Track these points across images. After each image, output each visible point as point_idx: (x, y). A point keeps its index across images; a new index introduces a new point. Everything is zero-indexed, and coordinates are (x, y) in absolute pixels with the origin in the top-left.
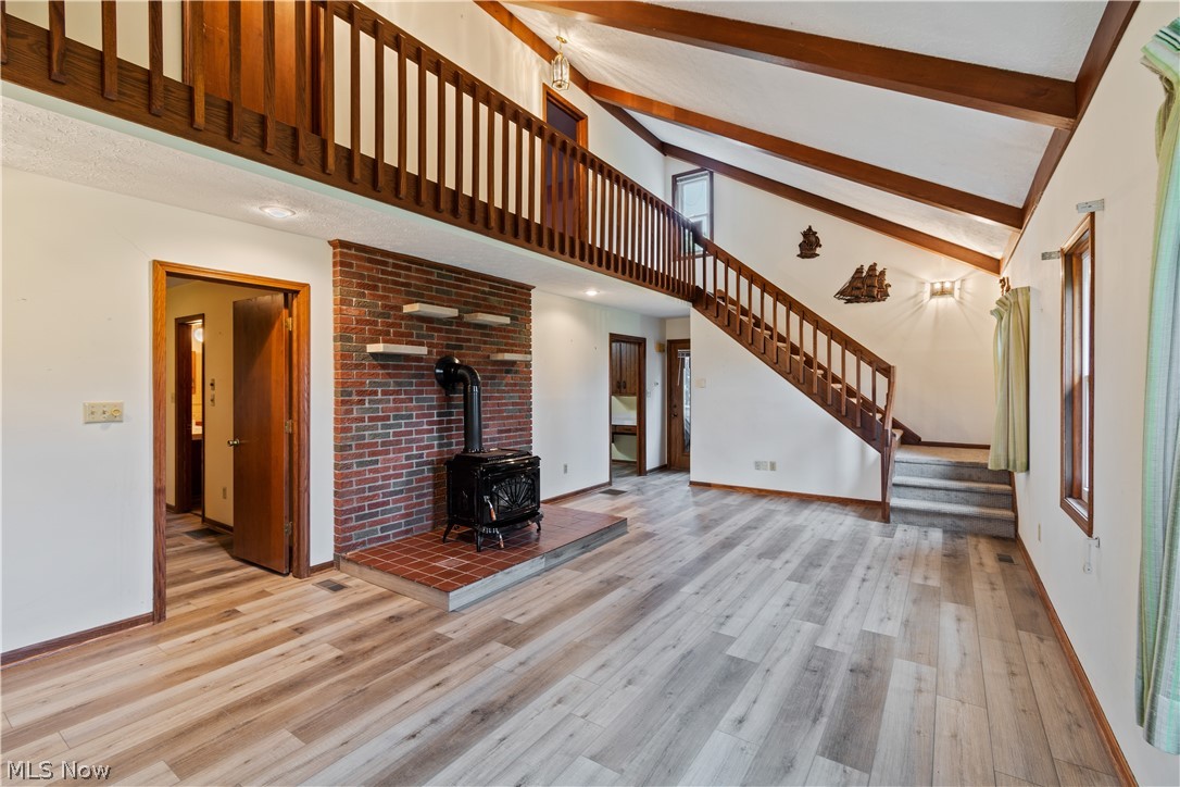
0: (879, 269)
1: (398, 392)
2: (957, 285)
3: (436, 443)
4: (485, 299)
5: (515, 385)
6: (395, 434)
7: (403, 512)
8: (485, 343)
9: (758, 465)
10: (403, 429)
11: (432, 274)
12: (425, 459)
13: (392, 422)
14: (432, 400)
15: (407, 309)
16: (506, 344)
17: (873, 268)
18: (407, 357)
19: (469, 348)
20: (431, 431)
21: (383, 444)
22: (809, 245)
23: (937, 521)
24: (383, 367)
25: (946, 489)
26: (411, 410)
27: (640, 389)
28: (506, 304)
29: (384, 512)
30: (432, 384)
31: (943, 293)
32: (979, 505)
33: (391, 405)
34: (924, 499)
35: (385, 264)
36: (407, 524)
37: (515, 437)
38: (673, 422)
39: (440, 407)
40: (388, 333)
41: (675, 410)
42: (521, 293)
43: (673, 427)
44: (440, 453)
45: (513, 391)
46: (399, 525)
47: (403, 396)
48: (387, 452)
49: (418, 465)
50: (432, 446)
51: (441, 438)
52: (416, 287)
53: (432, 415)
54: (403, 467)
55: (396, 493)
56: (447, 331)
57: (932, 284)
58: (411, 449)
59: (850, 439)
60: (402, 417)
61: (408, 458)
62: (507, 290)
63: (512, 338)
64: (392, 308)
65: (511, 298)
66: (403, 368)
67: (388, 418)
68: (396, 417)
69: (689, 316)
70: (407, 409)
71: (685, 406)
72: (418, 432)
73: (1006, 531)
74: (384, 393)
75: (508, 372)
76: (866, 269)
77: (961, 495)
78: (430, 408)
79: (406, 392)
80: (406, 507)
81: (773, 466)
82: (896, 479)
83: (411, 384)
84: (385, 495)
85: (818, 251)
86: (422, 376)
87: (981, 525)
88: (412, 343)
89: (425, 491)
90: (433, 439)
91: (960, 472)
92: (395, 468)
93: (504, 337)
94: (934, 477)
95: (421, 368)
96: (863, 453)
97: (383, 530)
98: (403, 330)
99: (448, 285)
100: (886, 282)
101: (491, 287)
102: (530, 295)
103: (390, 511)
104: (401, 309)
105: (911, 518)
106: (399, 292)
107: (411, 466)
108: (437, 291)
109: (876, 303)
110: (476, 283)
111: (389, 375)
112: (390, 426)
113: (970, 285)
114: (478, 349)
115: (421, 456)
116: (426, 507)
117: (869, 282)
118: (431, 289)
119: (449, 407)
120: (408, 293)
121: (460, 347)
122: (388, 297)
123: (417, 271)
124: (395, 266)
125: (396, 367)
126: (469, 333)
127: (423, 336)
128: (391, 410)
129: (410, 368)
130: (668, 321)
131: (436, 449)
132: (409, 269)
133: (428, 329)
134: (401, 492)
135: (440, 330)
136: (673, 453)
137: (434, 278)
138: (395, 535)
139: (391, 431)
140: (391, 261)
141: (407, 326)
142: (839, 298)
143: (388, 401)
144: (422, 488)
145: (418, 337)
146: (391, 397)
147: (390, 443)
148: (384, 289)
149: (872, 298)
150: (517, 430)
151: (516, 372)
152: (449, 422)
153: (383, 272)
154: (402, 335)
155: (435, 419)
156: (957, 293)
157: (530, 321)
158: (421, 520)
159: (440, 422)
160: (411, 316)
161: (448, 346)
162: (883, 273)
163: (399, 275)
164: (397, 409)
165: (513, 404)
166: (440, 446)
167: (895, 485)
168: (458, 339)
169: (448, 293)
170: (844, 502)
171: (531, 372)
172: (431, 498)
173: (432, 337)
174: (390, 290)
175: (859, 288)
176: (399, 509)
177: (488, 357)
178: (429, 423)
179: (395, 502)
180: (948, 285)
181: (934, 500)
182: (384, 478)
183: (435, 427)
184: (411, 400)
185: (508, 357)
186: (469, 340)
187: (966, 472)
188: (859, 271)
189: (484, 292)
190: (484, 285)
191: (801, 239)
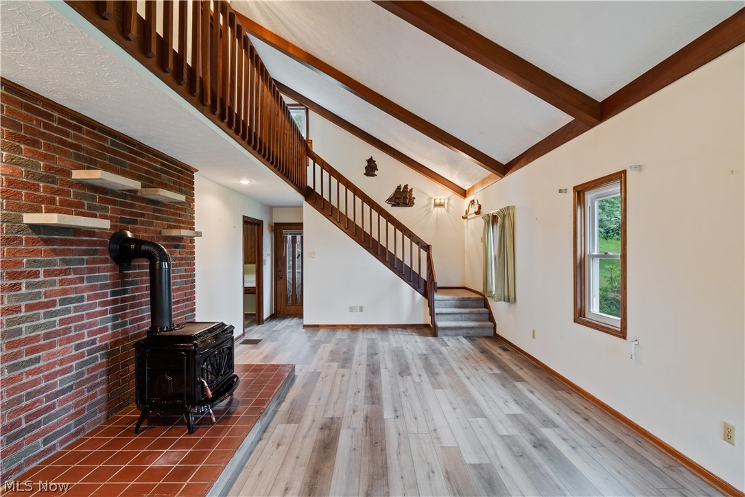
0: (409, 188)
1: (65, 272)
2: (446, 201)
3: (109, 324)
4: (157, 176)
5: (182, 259)
6: (62, 322)
7: (73, 411)
8: (157, 218)
9: (351, 309)
10: (72, 315)
11: (105, 140)
12: (98, 344)
13: (58, 308)
14: (105, 278)
15: (77, 175)
16: (175, 221)
17: (406, 187)
18: (77, 231)
19: (143, 223)
20: (105, 312)
21: (47, 336)
22: (371, 168)
23: (460, 332)
24: (47, 242)
25: (460, 314)
26: (82, 291)
27: (259, 259)
28: (174, 182)
29: (47, 420)
30: (106, 261)
31: (441, 205)
32: (475, 321)
33: (58, 287)
34: (450, 320)
35: (50, 117)
36: (79, 423)
37: (182, 307)
38: (279, 282)
39: (114, 285)
40: (53, 201)
41: (280, 273)
42: (187, 175)
43: (279, 286)
44: (114, 335)
45: (180, 265)
46: (69, 428)
47: (72, 276)
48: (52, 345)
49: (90, 352)
50: (105, 329)
51: (115, 318)
52: (87, 150)
53: (105, 295)
54: (72, 359)
55: (63, 392)
56: (122, 204)
57: (435, 200)
58: (82, 336)
59: (406, 288)
60: (70, 301)
61: (78, 347)
62: (175, 170)
63: (179, 215)
64: (59, 171)
65: (179, 178)
66: (72, 243)
67: (53, 304)
68: (63, 302)
69: (302, 207)
70: (76, 290)
71: (287, 271)
72: (90, 316)
73: (491, 333)
74: (47, 274)
75: (176, 247)
76: (402, 187)
77: (467, 316)
78: (103, 287)
79: (76, 271)
80: (76, 405)
81: (361, 309)
82: (437, 310)
83: (81, 262)
84: (48, 398)
85: (376, 172)
86: (95, 252)
87: (479, 331)
88: (83, 214)
89: (99, 380)
90: (107, 320)
91: (463, 303)
92: (61, 362)
93: (174, 214)
94: (451, 307)
95: (94, 243)
96: (413, 296)
97: (45, 442)
98: (72, 198)
99: (123, 156)
100: (413, 196)
101: (162, 164)
102: (193, 177)
103: (56, 415)
104: (69, 174)
105: (448, 332)
106: (66, 153)
107: (82, 355)
108: (111, 160)
109: (407, 208)
110: (149, 158)
111: (55, 252)
112: (56, 313)
113: (452, 202)
114: (151, 224)
115: (93, 342)
116: (99, 397)
117: (404, 195)
118: (104, 157)
119: (124, 284)
120: (78, 157)
121: (135, 222)
122: (53, 158)
123: (88, 133)
124: (61, 122)
125: (63, 242)
126: (143, 208)
127: (95, 208)
128: (56, 293)
129: (81, 243)
130: (274, 209)
131: (110, 332)
132: (79, 129)
133: (102, 200)
134: (70, 388)
135: (113, 203)
136: (279, 305)
137: (108, 145)
138: (62, 443)
139: (57, 319)
140: (56, 115)
141: (76, 195)
142: (388, 203)
143: (54, 283)
144: (95, 377)
145: (90, 207)
146: (57, 278)
147: (57, 334)
148: (48, 147)
149: (406, 205)
150: (184, 301)
151: (184, 247)
152: (124, 300)
153: (46, 126)
154: (71, 204)
155: (109, 298)
156: (446, 205)
157: (193, 200)
158: (94, 413)
159: (114, 302)
160: (81, 184)
161: (122, 220)
162: (411, 190)
163: (67, 135)
164: (65, 292)
165: (181, 277)
166: (114, 327)
167: (437, 314)
168: (132, 214)
169: (121, 164)
170: (404, 327)
171: (194, 247)
172: (104, 386)
173: (105, 209)
174: (55, 150)
175: (399, 198)
176: (66, 410)
177: (160, 232)
178: (104, 304)
179: (62, 402)
180: (442, 201)
181: (455, 320)
182: (47, 378)
183: (108, 307)
184: (82, 280)
185: (175, 233)
186: (142, 215)
187: (466, 302)
188: (399, 188)
189: (155, 168)
190: (156, 161)
191: (366, 164)
